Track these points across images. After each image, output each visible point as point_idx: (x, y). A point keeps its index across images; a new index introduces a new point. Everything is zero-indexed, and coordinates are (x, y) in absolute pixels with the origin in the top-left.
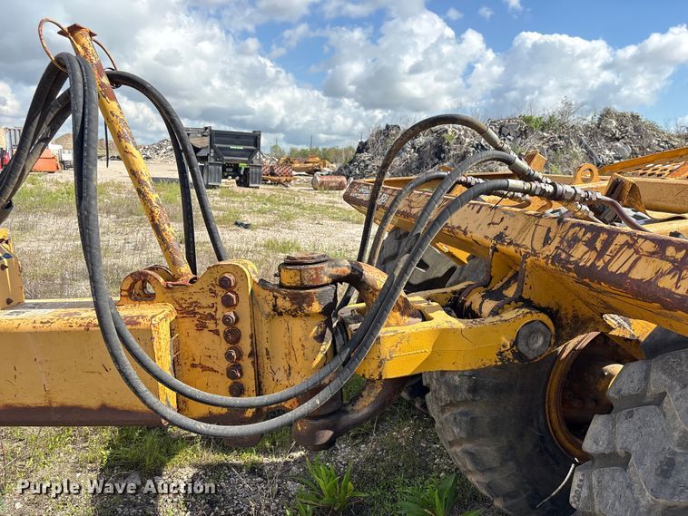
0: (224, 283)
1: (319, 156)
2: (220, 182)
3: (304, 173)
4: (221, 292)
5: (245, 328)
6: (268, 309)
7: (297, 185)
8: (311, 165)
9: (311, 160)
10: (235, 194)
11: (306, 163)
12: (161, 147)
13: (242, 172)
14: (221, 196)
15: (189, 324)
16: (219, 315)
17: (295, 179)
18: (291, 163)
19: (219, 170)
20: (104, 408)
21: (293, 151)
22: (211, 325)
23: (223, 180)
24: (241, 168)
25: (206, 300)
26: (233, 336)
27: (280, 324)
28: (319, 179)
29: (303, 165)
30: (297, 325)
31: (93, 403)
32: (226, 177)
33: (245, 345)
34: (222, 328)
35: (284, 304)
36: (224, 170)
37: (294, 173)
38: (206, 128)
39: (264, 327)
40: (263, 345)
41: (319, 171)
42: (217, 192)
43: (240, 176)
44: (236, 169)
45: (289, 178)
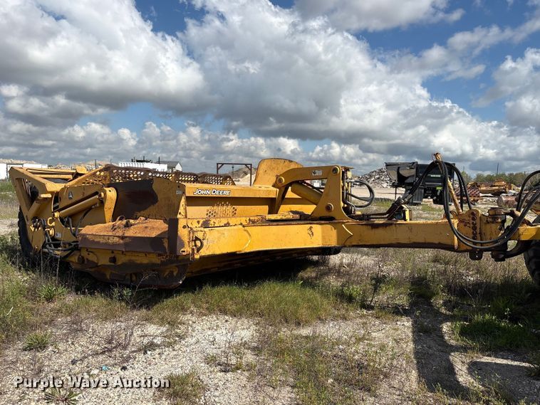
0: (473, 214)
1: (505, 181)
2: (422, 201)
3: (490, 195)
4: (472, 216)
5: (478, 226)
6: (485, 221)
7: (483, 204)
8: (497, 188)
9: (496, 184)
10: (433, 209)
11: (492, 186)
12: (371, 176)
13: (438, 194)
14: (423, 210)
15: (462, 225)
16: (471, 222)
17: (482, 199)
18: (479, 186)
19: (421, 192)
20: (439, 243)
21: (479, 176)
22: (468, 225)
23: (424, 200)
24: (438, 191)
25: (467, 218)
26: (474, 228)
27: (488, 226)
28: (504, 199)
29: (489, 188)
30: (493, 225)
31: (437, 242)
32: (426, 197)
33: (478, 231)
34: (472, 225)
35: (490, 220)
36: (425, 192)
37: (481, 195)
38: (414, 163)
39: (483, 226)
40: (483, 231)
41: (505, 192)
42: (421, 207)
43: (437, 196)
44: (434, 191)
45: (476, 198)
